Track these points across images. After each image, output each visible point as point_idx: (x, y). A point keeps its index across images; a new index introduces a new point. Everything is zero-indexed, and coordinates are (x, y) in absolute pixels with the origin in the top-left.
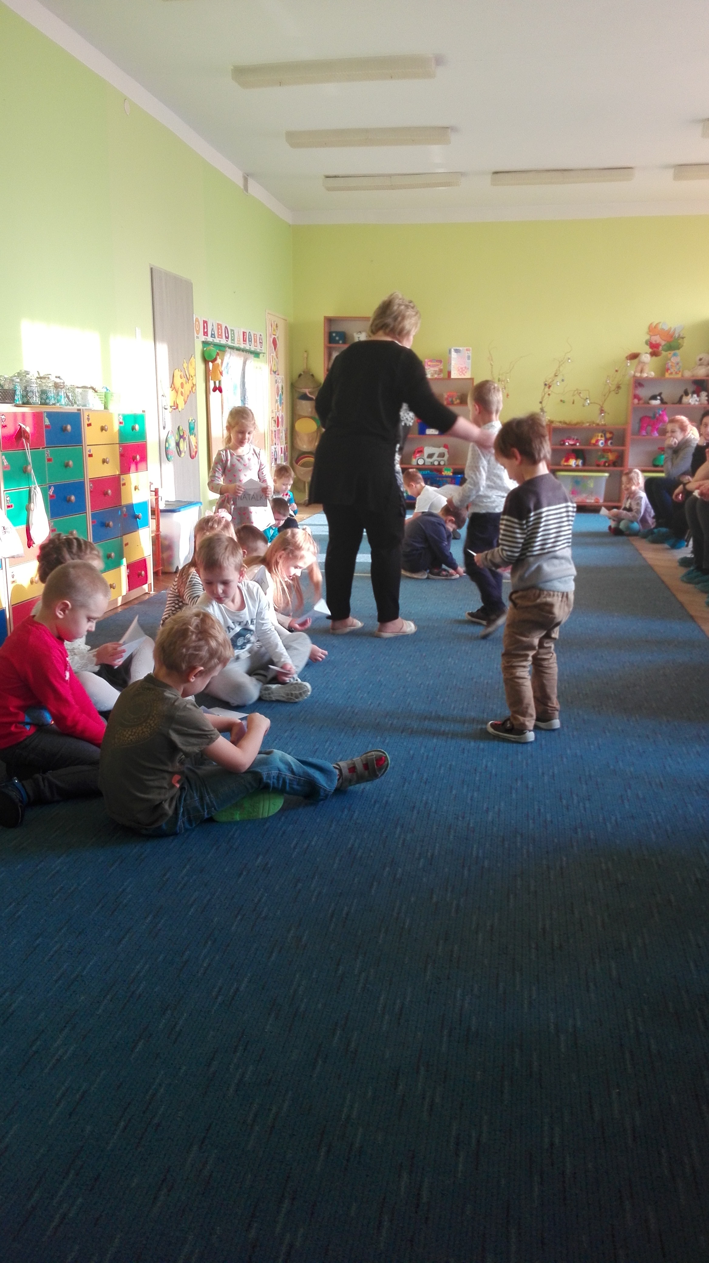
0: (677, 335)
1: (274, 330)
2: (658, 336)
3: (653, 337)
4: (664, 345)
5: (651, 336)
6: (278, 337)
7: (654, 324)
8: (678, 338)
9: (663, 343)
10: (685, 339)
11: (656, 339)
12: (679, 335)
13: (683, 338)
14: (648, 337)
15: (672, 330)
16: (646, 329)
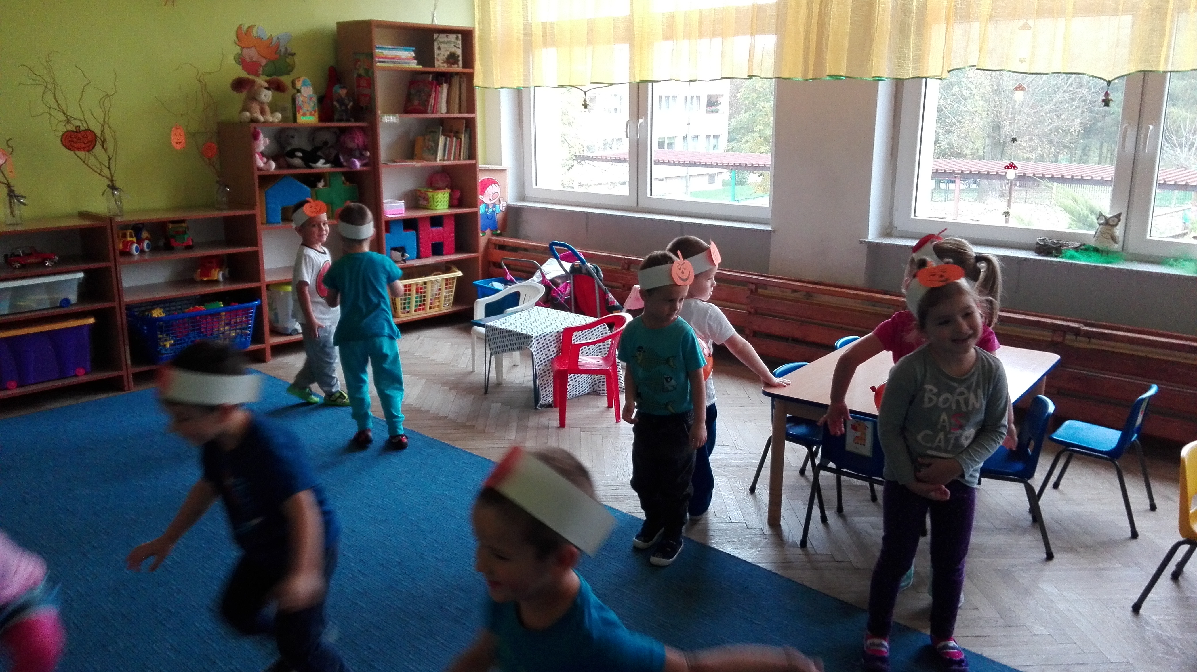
0: (283, 50)
2: (254, 49)
3: (245, 50)
4: (266, 65)
5: (242, 48)
7: (245, 28)
8: (285, 54)
9: (264, 62)
10: (295, 57)
11: (252, 54)
12: (286, 49)
13: (293, 54)
14: (238, 50)
15: (275, 39)
16: (232, 36)
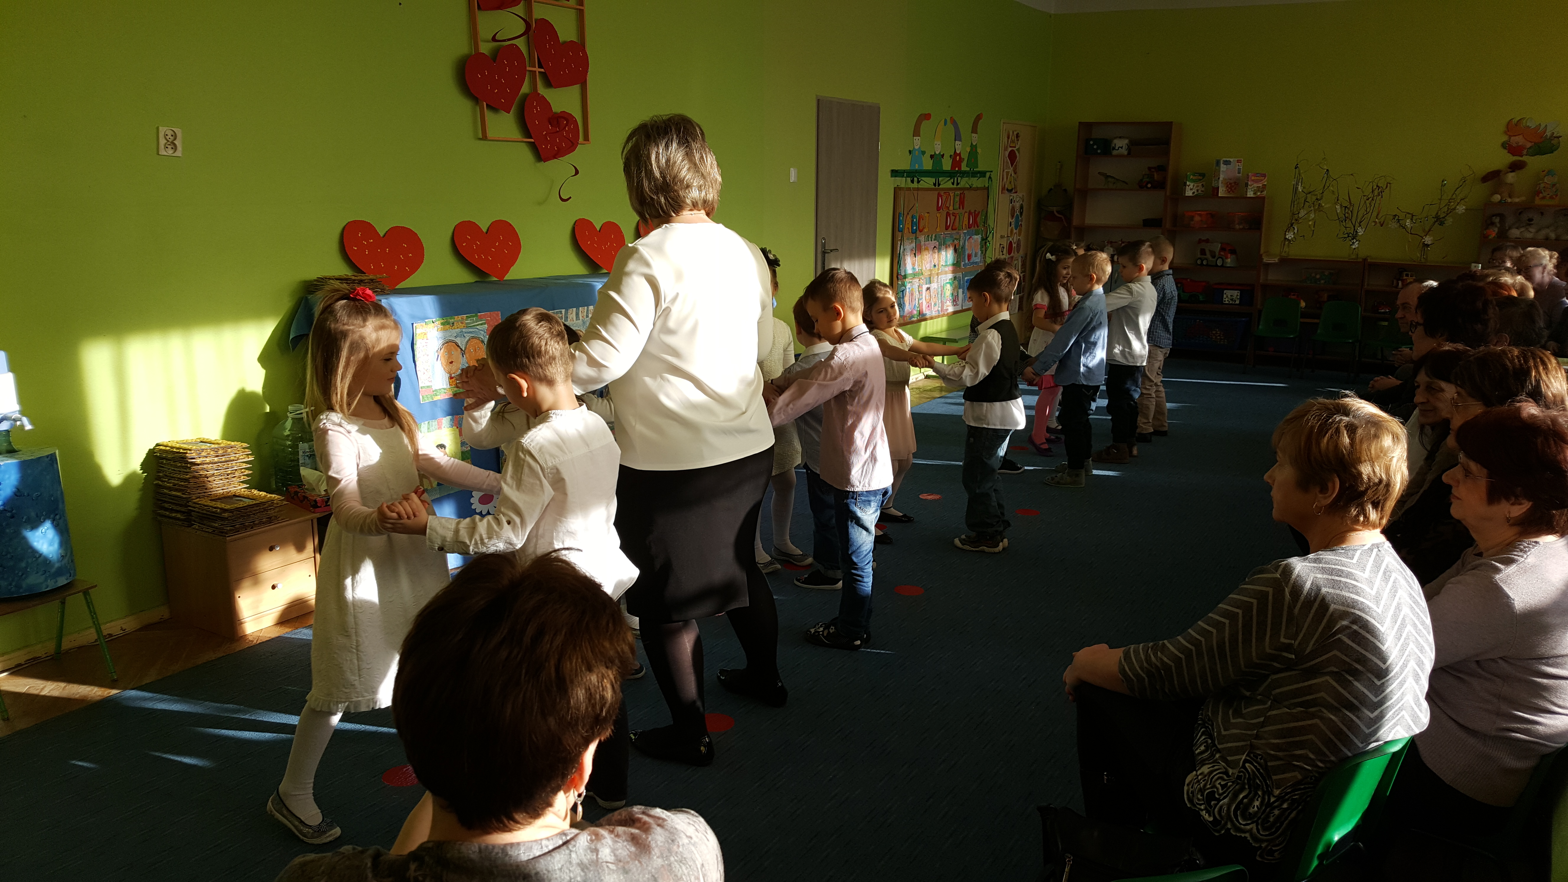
1: (1013, 142)
5: (1510, 136)
6: (1018, 150)
14: (1505, 138)
